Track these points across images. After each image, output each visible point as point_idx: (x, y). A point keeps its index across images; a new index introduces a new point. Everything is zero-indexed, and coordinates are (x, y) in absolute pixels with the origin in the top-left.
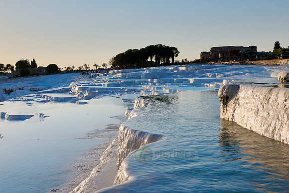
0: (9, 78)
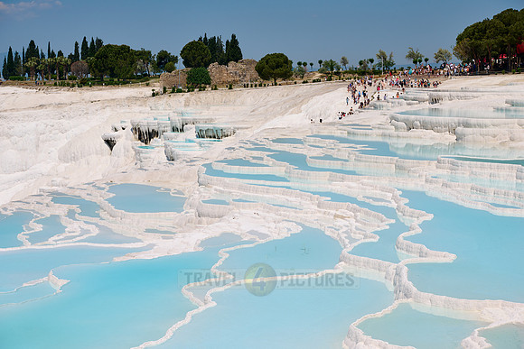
0: (154, 95)
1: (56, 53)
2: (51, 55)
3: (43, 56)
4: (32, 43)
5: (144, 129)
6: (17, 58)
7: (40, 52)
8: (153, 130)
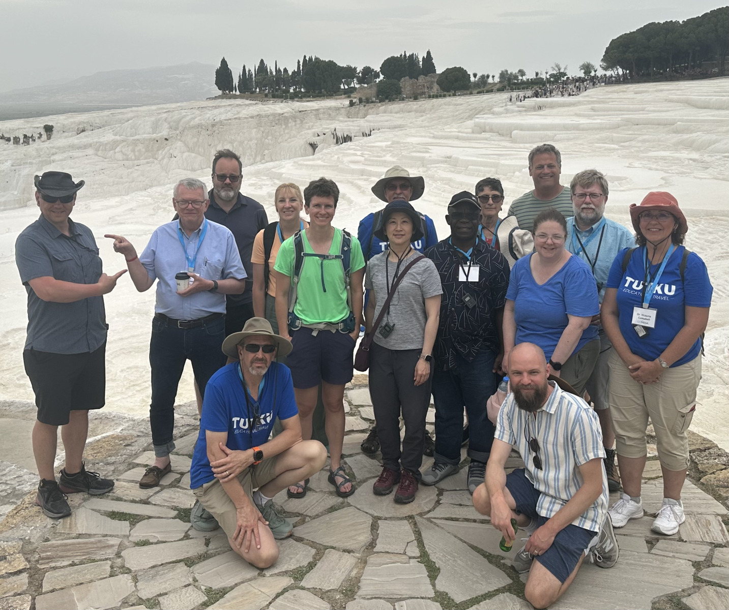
0: (351, 105)
1: (282, 70)
2: (278, 71)
3: (271, 73)
4: (262, 61)
5: (340, 135)
6: (250, 75)
7: (269, 70)
8: (347, 135)
